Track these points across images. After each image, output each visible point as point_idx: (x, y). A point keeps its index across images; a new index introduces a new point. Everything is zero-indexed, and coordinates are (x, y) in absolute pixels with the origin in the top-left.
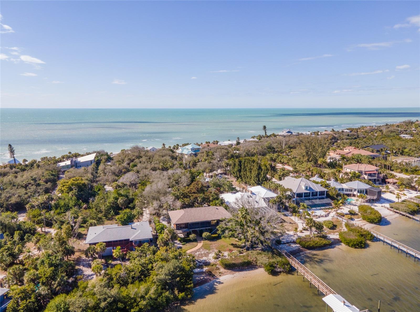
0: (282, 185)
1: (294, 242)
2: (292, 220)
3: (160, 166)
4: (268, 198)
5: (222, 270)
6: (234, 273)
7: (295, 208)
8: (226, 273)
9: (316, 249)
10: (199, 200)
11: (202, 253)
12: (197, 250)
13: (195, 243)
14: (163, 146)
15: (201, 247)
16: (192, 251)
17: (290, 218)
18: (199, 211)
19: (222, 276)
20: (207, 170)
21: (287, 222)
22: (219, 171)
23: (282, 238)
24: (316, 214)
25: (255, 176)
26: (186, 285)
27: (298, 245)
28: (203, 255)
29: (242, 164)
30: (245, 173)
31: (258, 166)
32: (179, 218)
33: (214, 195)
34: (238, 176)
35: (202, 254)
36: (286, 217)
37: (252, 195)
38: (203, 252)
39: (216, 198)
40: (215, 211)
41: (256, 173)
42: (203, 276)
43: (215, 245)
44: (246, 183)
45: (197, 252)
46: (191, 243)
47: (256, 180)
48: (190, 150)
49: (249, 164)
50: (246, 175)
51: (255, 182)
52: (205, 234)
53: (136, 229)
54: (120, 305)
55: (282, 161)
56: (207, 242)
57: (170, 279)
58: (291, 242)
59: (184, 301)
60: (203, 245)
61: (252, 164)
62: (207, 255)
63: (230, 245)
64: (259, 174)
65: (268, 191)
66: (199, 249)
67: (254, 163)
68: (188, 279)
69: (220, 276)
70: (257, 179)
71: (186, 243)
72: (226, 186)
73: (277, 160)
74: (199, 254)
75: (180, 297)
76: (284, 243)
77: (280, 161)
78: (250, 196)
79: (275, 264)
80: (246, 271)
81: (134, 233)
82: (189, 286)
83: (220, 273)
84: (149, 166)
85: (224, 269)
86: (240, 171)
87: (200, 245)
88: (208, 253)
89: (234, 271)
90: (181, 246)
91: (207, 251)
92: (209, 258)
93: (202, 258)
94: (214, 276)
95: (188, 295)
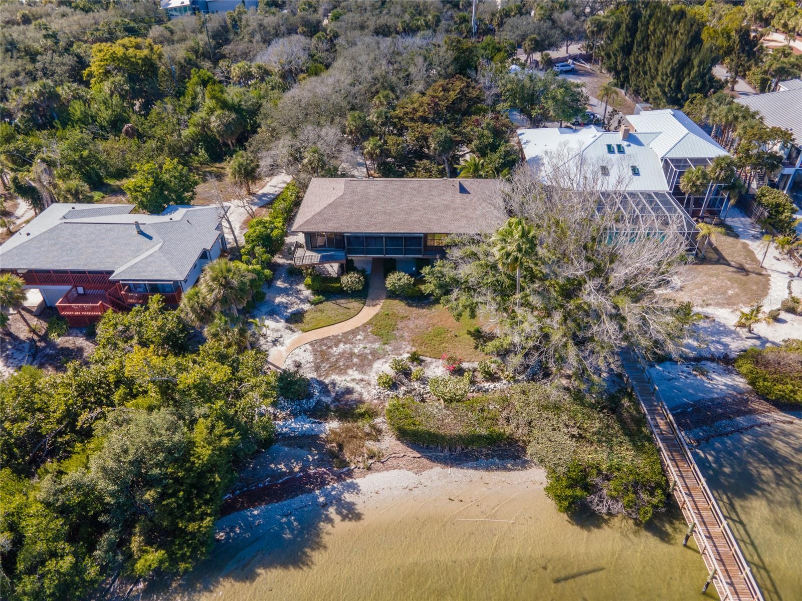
0: (757, 113)
1: (727, 362)
2: (751, 254)
3: (400, 24)
4: (685, 160)
5: (389, 443)
6: (425, 468)
7: (781, 209)
8: (395, 462)
10: (433, 145)
11: (356, 351)
12: (345, 334)
13: (354, 304)
15: (364, 325)
16: (328, 338)
17: (745, 246)
18: (396, 193)
19: (378, 471)
20: (527, 43)
21: (729, 265)
22: (575, 48)
25: (669, 70)
26: (182, 517)
28: (355, 360)
29: (639, 24)
30: (641, 59)
31: (689, 32)
32: (318, 210)
33: (486, 132)
34: (620, 67)
35: (352, 354)
36: (730, 239)
37: (624, 144)
38: (362, 346)
39: (489, 144)
40: (452, 202)
41: (675, 61)
42: (306, 462)
43: (417, 322)
44: (637, 93)
45: (341, 345)
46: (342, 301)
47: (669, 85)
49: (661, 26)
50: (644, 64)
51: (664, 93)
52: (397, 279)
53: (150, 238)
55: (792, 25)
56: (399, 306)
58: (712, 359)
60: (377, 314)
61: (674, 24)
62: (364, 363)
63: (469, 333)
64: (685, 63)
65: (692, 136)
66: (354, 332)
67: (678, 23)
68: (198, 496)
69: (369, 469)
70: (674, 81)
71: (327, 300)
72: (550, 102)
73: (774, 22)
74: (342, 355)
75: (142, 565)
77: (785, 25)
78: (619, 146)
79: (600, 472)
81: (137, 253)
82: (192, 527)
83: (371, 457)
85: (398, 439)
86: (627, 50)
87: (368, 312)
88: (376, 355)
89: (430, 458)
90: (306, 307)
91: (376, 345)
92: (366, 377)
93: (343, 371)
94: (344, 464)
95: (183, 558)
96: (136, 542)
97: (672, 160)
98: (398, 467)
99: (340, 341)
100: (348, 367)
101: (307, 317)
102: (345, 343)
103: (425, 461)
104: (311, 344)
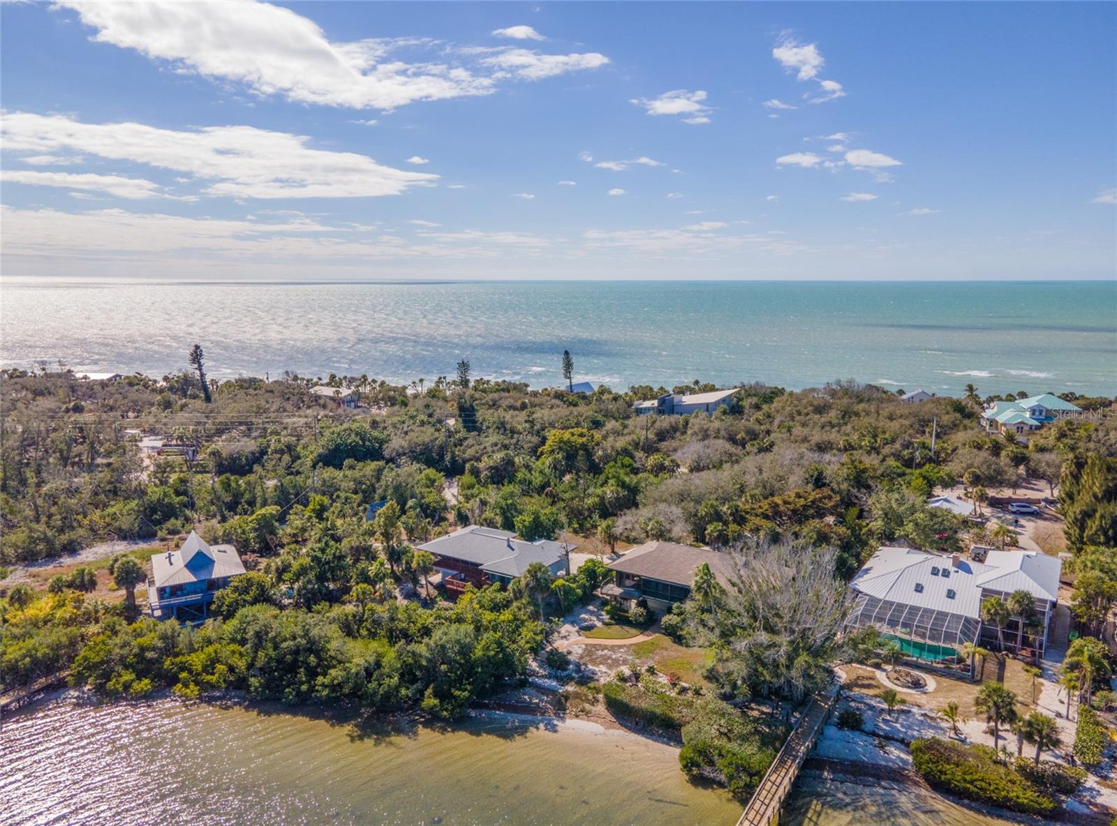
1: (904, 743)
2: (1036, 692)
5: (601, 708)
6: (614, 728)
8: (596, 719)
11: (614, 657)
12: (613, 647)
13: (633, 631)
14: (969, 394)
15: (632, 645)
16: (600, 645)
17: (1039, 685)
19: (582, 719)
20: (965, 476)
23: (888, 718)
26: (454, 687)
27: (910, 758)
28: (609, 661)
32: (631, 558)
35: (610, 658)
36: (1030, 676)
38: (620, 655)
42: (542, 700)
43: (671, 653)
45: (606, 651)
46: (627, 628)
48: (1028, 415)
52: (668, 619)
53: (513, 550)
56: (665, 641)
58: (901, 741)
59: (433, 720)
60: (646, 642)
62: (616, 664)
66: (620, 647)
69: (577, 716)
71: (616, 625)
74: (602, 656)
75: (426, 704)
76: (874, 734)
80: (647, 737)
81: (500, 557)
82: (457, 693)
83: (583, 712)
85: (607, 709)
87: (641, 638)
88: (625, 662)
89: (621, 725)
90: (599, 624)
91: (630, 658)
92: (609, 672)
93: (597, 665)
94: (564, 709)
95: (446, 710)
96: (429, 691)
97: (985, 590)
98: (597, 722)
99: (606, 649)
100: (601, 663)
101: (594, 631)
102: (610, 651)
103: (617, 725)
104: (586, 645)
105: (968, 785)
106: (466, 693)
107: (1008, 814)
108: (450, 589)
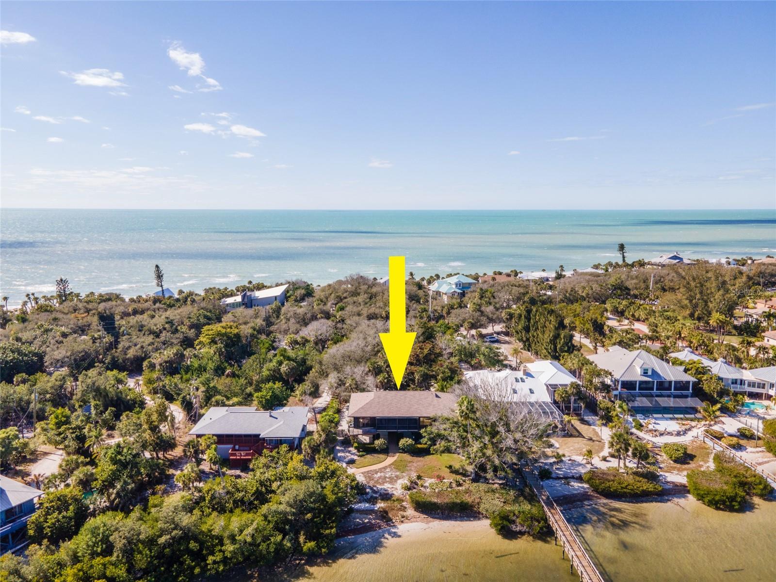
1: (580, 479)
2: (596, 433)
3: (384, 313)
4: (557, 385)
5: (411, 512)
6: (430, 522)
7: (609, 410)
8: (415, 520)
9: (623, 499)
10: (417, 377)
11: (387, 476)
12: (380, 469)
13: (382, 456)
14: (411, 277)
15: (390, 465)
16: (371, 471)
17: (594, 430)
18: (402, 397)
19: (406, 523)
20: (466, 324)
21: (584, 437)
23: (558, 467)
24: (657, 427)
25: (548, 340)
26: (322, 528)
27: (586, 486)
28: (387, 480)
29: (531, 315)
30: (535, 334)
31: (556, 321)
32: (361, 406)
33: (446, 370)
34: (524, 339)
35: (385, 477)
36: (587, 427)
37: (524, 377)
38: (390, 474)
39: (449, 376)
40: (432, 401)
41: (551, 336)
42: (370, 519)
43: (418, 463)
44: (537, 353)
45: (379, 474)
46: (375, 455)
47: (551, 348)
48: (454, 286)
49: (542, 317)
50: (537, 338)
51: (549, 353)
52: (405, 442)
53: (277, 418)
54: (193, 545)
55: (637, 315)
56: (407, 457)
57: (294, 514)
58: (573, 477)
59: (313, 558)
60: (395, 461)
61: (549, 316)
62: (392, 480)
63: (446, 467)
64: (557, 337)
65: (559, 373)
66: (385, 468)
67: (551, 316)
68: (329, 519)
69: (402, 522)
70: (552, 346)
71: (367, 454)
72: (482, 356)
73: (626, 313)
74: (380, 478)
75: (305, 549)
76: (558, 478)
77: (633, 315)
79: (514, 514)
80: (456, 521)
81: (271, 426)
83: (403, 517)
84: (365, 312)
85: (415, 510)
86: (527, 329)
87: (390, 460)
88: (398, 477)
89: (433, 518)
90: (356, 457)
91: (398, 473)
92: (394, 487)
93: (382, 484)
94: (391, 520)
95: (323, 547)
96: (302, 539)
97: (550, 385)
98: (417, 521)
99: (378, 472)
100: (384, 483)
101: (357, 462)
102: (381, 473)
103: (430, 519)
104: (362, 473)
105: (625, 490)
106: (334, 530)
107: (644, 499)
108: (232, 459)
